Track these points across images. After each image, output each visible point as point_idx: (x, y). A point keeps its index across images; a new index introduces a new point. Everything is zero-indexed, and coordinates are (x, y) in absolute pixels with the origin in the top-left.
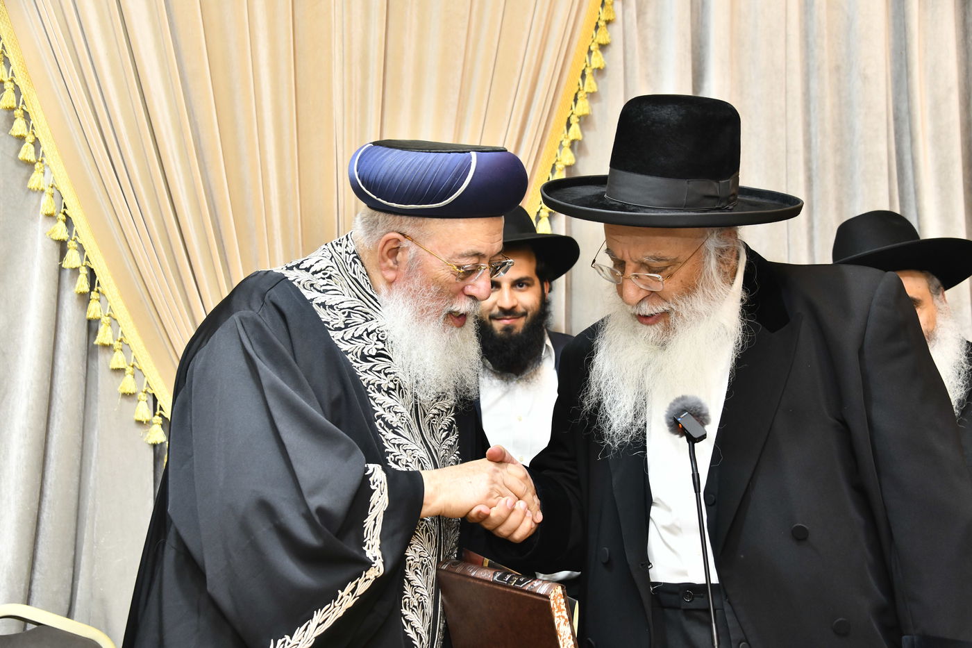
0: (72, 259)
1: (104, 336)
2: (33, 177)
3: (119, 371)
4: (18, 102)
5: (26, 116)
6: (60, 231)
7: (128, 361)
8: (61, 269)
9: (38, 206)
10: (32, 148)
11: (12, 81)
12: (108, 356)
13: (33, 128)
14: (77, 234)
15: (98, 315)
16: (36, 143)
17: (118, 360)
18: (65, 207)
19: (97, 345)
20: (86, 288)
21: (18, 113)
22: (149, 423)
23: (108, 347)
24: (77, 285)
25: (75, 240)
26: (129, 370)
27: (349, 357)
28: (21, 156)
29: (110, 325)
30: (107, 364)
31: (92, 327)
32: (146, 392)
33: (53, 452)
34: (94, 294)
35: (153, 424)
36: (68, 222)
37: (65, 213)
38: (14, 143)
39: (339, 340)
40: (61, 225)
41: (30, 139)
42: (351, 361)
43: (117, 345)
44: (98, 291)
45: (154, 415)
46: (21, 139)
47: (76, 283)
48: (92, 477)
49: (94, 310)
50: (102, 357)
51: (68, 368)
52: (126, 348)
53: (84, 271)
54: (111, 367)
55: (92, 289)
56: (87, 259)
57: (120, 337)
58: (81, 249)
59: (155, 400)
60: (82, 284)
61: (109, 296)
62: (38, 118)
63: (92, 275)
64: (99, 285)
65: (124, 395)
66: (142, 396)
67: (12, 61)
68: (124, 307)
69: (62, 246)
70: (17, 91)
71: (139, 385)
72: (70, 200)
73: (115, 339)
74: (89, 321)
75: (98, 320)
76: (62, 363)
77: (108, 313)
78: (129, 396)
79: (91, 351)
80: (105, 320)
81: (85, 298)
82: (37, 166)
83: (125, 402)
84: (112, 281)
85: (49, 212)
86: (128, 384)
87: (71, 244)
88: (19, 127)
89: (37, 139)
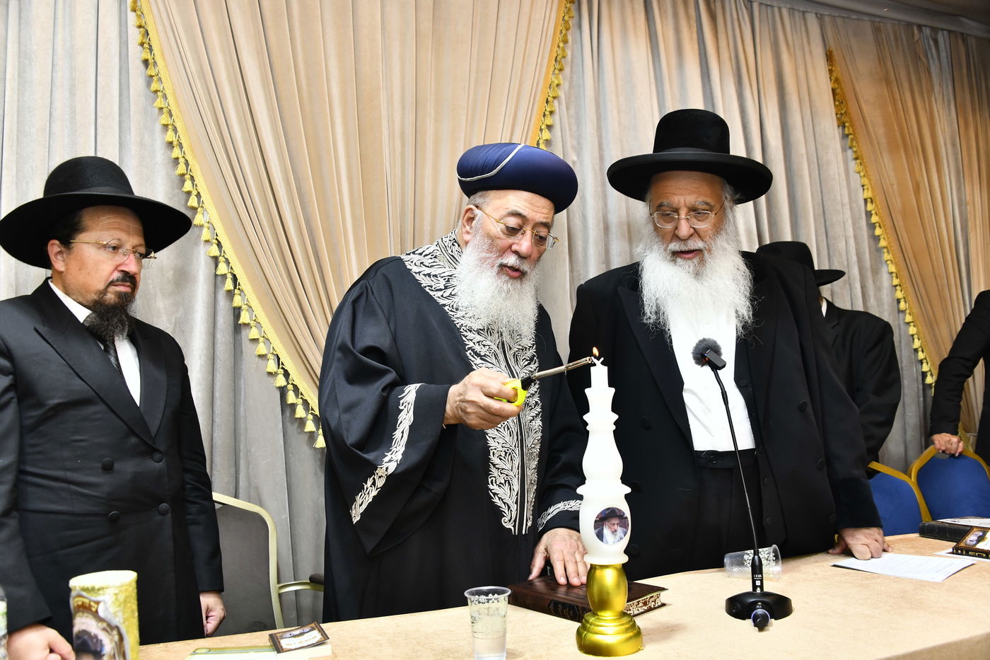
0: (223, 269)
1: (244, 318)
2: (197, 216)
3: (255, 341)
4: (187, 170)
5: (192, 178)
6: (214, 251)
7: (260, 333)
8: (216, 275)
9: (199, 236)
10: (196, 199)
11: (184, 157)
12: (248, 331)
13: (196, 186)
14: (224, 252)
15: (240, 304)
16: (198, 195)
17: (254, 333)
18: (217, 235)
19: (240, 324)
20: (231, 287)
21: (187, 177)
22: (276, 374)
23: (247, 325)
24: (226, 286)
25: (223, 256)
26: (261, 339)
27: (446, 308)
28: (189, 204)
29: (247, 310)
30: (248, 336)
31: (237, 312)
32: (272, 353)
33: (217, 394)
34: (236, 291)
35: (278, 374)
36: (219, 245)
37: (217, 239)
38: (184, 196)
39: (439, 297)
40: (215, 247)
41: (194, 193)
42: (447, 311)
43: (252, 323)
44: (239, 289)
45: (279, 368)
46: (189, 193)
47: (225, 284)
48: (242, 409)
49: (237, 301)
50: (244, 332)
51: (223, 339)
52: (258, 325)
53: (229, 276)
54: (250, 338)
55: (235, 288)
56: (232, 268)
57: (254, 318)
58: (227, 262)
59: (279, 359)
60: (229, 285)
61: (246, 292)
62: (200, 180)
63: (235, 279)
64: (239, 285)
65: (260, 356)
66: (270, 356)
67: (184, 145)
68: (255, 298)
69: (216, 260)
70: (187, 163)
71: (268, 349)
72: (220, 230)
73: (251, 320)
74: (234, 308)
75: (239, 308)
76: (219, 336)
77: (246, 302)
78: (262, 357)
79: (238, 328)
80: (244, 307)
81: (230, 294)
82: (199, 209)
83: (260, 360)
84: (247, 282)
85: (207, 239)
86: (262, 349)
87: (221, 259)
88: (188, 186)
89: (199, 193)
